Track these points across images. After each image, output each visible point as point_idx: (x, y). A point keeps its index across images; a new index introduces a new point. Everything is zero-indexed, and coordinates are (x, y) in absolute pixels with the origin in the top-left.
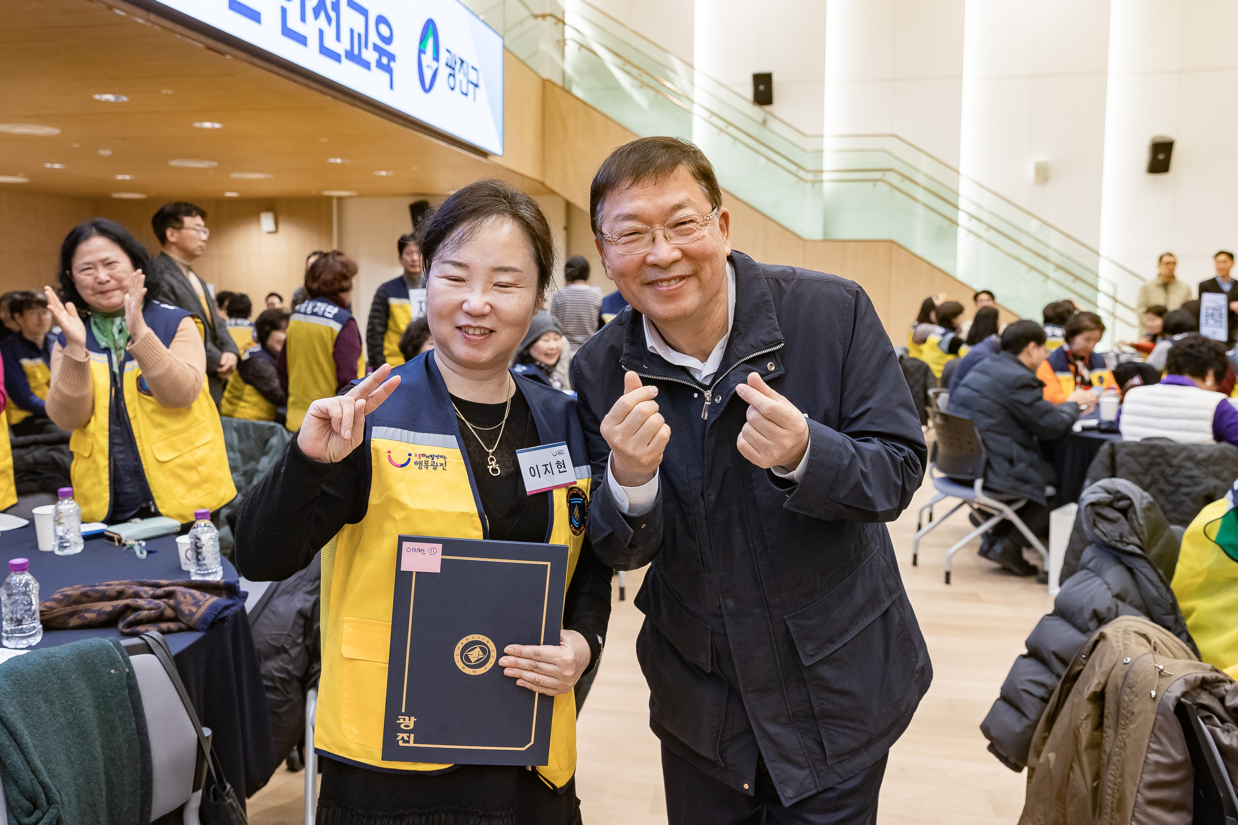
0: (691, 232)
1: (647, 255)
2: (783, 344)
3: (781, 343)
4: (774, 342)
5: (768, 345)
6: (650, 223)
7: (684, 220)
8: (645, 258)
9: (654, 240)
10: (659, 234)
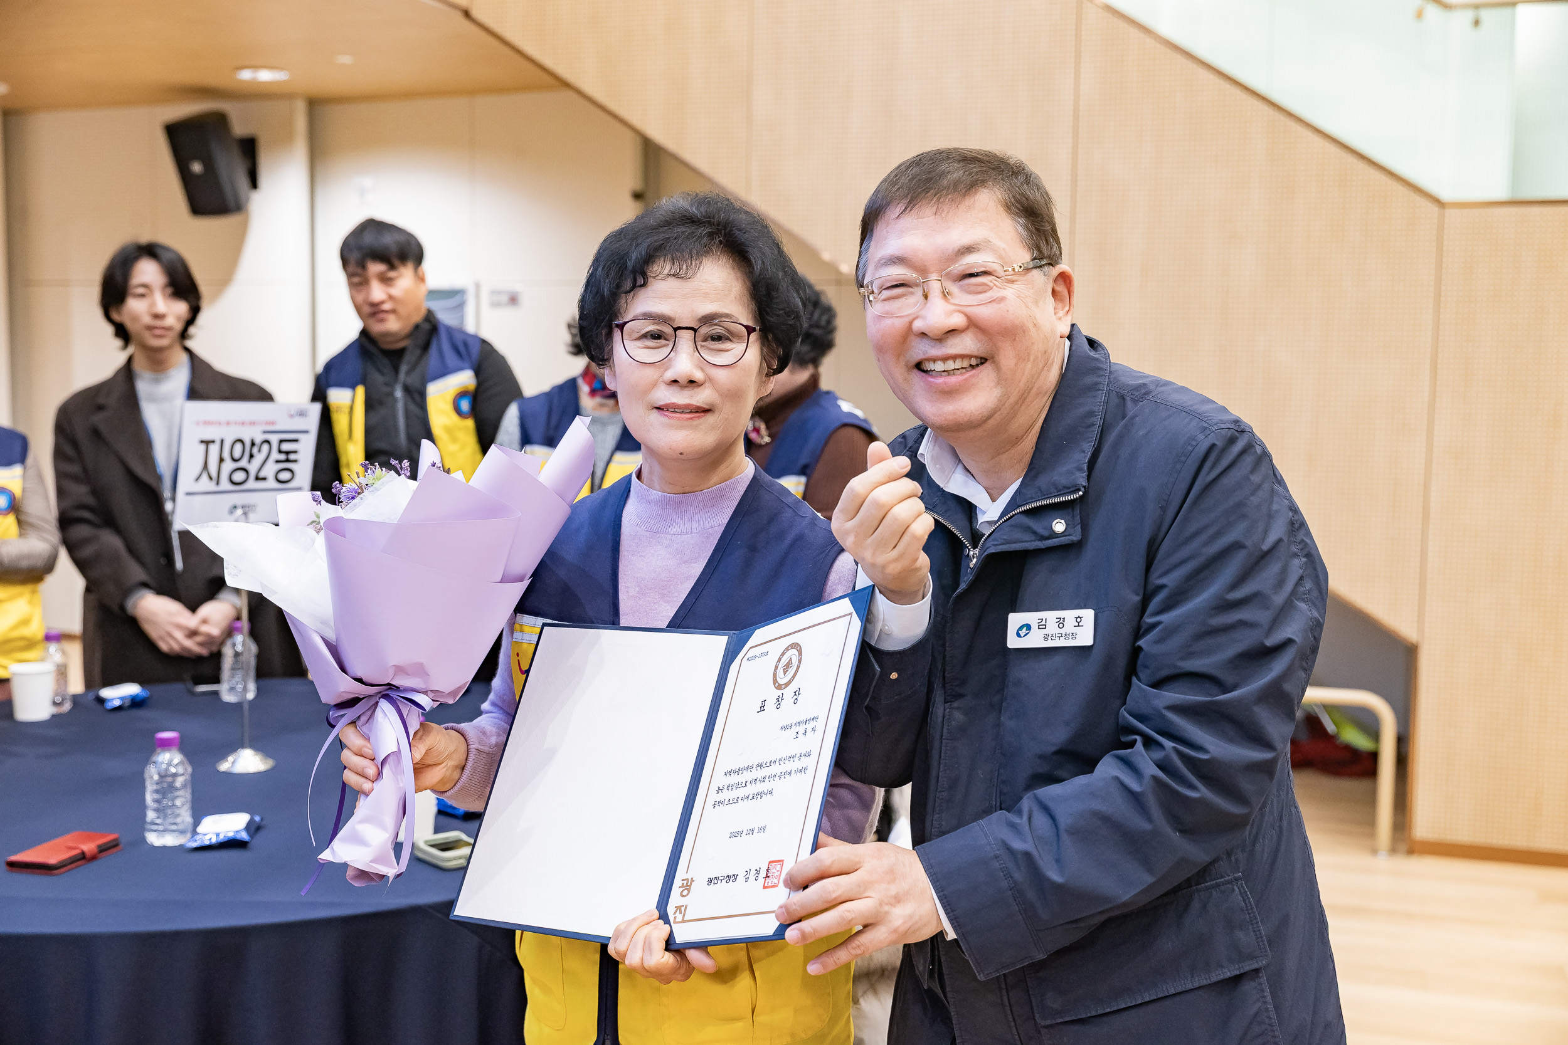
0: (986, 288)
1: (914, 319)
2: (1081, 493)
3: (1079, 490)
4: (1069, 488)
5: (1060, 491)
6: (923, 271)
7: (975, 270)
8: (911, 323)
9: (926, 297)
10: (935, 287)
